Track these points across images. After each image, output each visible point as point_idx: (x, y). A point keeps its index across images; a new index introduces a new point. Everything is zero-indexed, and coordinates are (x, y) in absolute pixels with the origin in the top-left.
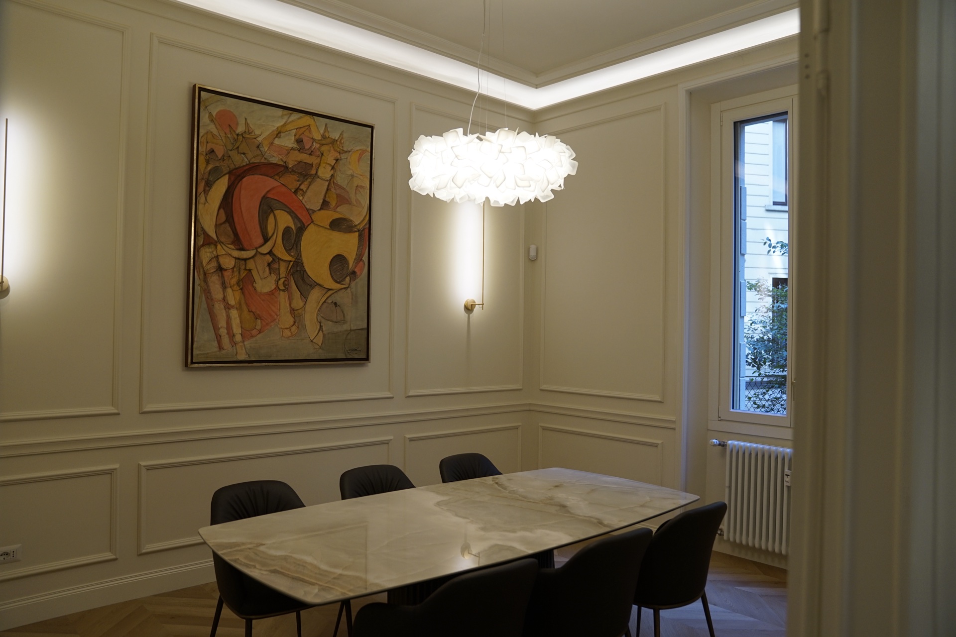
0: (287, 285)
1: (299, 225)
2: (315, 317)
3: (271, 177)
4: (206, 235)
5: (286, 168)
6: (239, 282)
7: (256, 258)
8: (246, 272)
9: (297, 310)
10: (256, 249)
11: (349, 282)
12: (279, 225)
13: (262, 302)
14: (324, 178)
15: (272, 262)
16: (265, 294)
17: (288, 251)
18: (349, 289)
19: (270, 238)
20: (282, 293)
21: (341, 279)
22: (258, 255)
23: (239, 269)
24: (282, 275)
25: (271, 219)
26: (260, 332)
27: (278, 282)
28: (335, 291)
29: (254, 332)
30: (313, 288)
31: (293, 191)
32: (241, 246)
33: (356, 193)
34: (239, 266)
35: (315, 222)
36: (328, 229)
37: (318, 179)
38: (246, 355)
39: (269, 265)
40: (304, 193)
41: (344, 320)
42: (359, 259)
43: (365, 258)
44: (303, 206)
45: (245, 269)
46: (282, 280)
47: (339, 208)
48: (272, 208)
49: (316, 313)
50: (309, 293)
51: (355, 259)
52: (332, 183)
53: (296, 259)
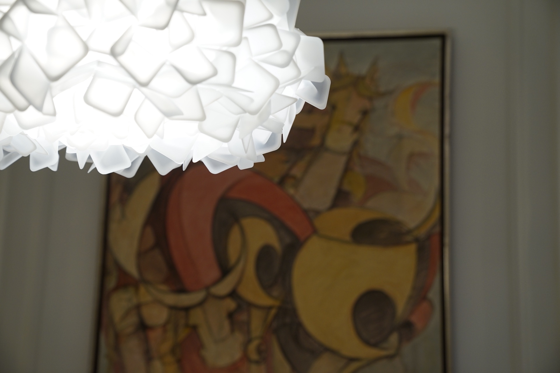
0: (264, 352)
1: (288, 240)
4: (122, 273)
6: (175, 348)
7: (207, 305)
8: (188, 331)
10: (207, 288)
11: (396, 344)
12: (250, 244)
14: (338, 149)
15: (235, 311)
16: (222, 368)
18: (397, 358)
19: (233, 268)
20: (254, 367)
22: (211, 300)
23: (176, 326)
24: (256, 333)
25: (235, 236)
27: (246, 346)
28: (365, 362)
30: (317, 358)
32: (179, 284)
34: (176, 320)
36: (347, 242)
39: (231, 316)
40: (297, 182)
43: (434, 294)
44: (297, 206)
45: (187, 325)
46: (256, 342)
47: (371, 200)
48: (237, 215)
50: (309, 365)
51: (410, 298)
52: (355, 156)
53: (283, 302)
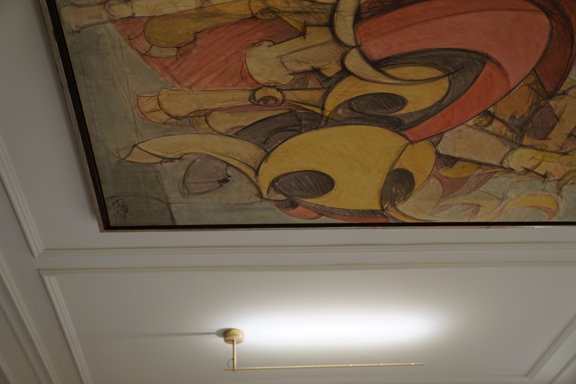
0: (266, 103)
1: (407, 121)
2: (192, 151)
3: (534, 69)
5: (551, 96)
6: (273, 12)
7: (334, 46)
8: (298, 27)
9: (206, 121)
10: (358, 46)
11: (274, 198)
12: (412, 87)
13: (223, 58)
14: (509, 158)
15: (323, 76)
16: (244, 64)
17: (349, 104)
18: (259, 199)
19: (382, 72)
20: (247, 94)
21: (279, 187)
22: (340, 50)
23: (307, 13)
24: (289, 96)
26: (145, 55)
27: (274, 87)
28: (254, 179)
29: (142, 44)
30: (258, 146)
31: (491, 109)
32: (367, 15)
33: (463, 204)
34: (315, 13)
35: (410, 147)
36: (393, 166)
37: (507, 149)
38: (77, 26)
39: (316, 71)
40: (481, 127)
41: (189, 194)
42: (322, 211)
43: (324, 220)
44: (449, 128)
45: (306, 25)
46: (279, 95)
47: (437, 181)
48: (456, 74)
49: (203, 152)
50: (248, 140)
51: (322, 206)
52: (495, 170)
53: (328, 118)
